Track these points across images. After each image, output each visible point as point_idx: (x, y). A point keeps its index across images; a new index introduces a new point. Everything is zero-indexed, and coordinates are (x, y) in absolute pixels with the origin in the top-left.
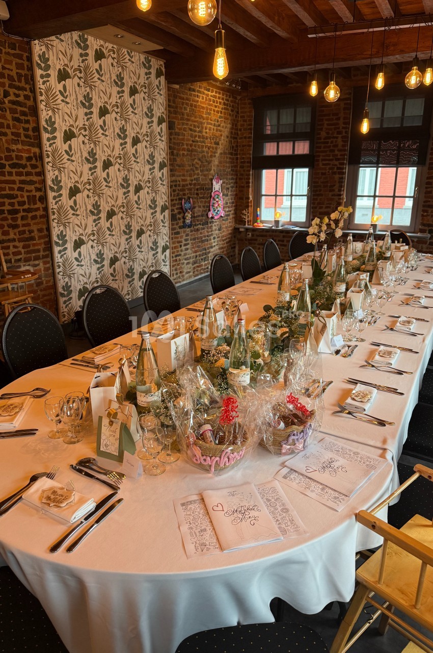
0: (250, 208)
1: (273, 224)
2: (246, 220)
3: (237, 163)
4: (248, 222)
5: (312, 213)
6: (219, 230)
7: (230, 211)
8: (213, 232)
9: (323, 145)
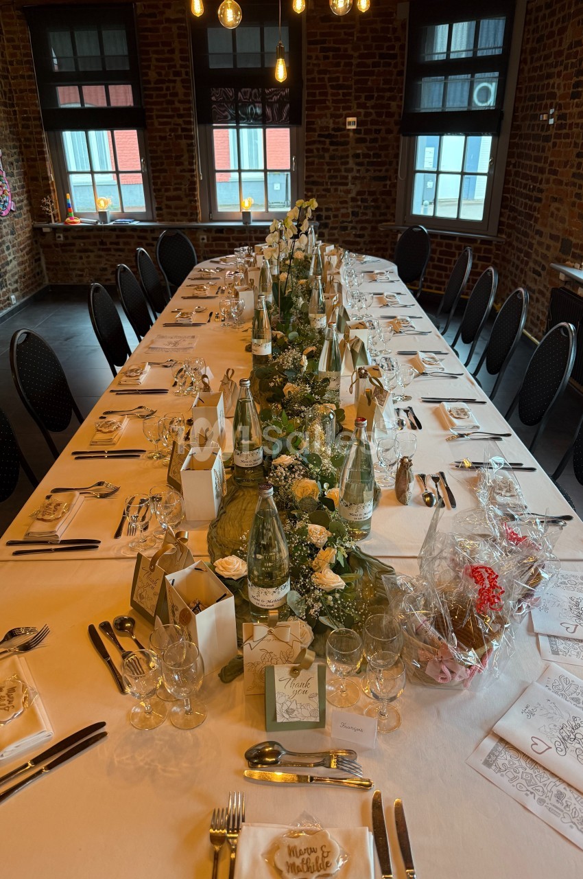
0: (52, 194)
1: (97, 217)
2: (51, 214)
3: (16, 119)
4: (54, 218)
5: (156, 198)
6: (12, 233)
7: (22, 201)
8: (4, 239)
9: (154, 93)
